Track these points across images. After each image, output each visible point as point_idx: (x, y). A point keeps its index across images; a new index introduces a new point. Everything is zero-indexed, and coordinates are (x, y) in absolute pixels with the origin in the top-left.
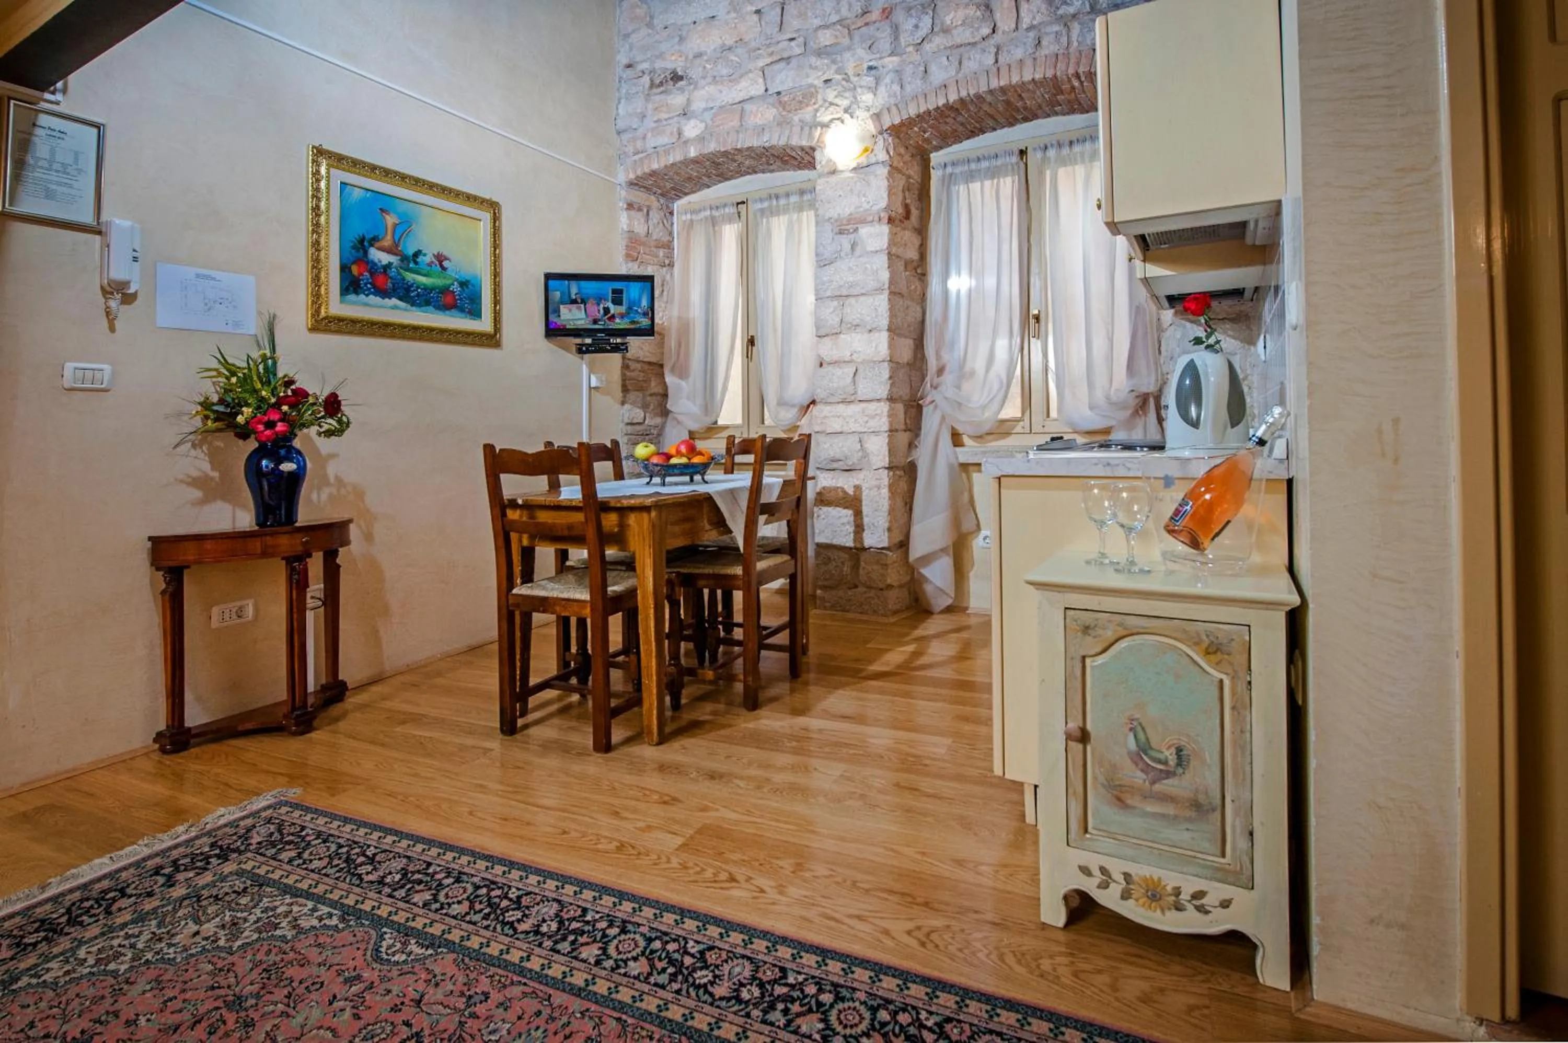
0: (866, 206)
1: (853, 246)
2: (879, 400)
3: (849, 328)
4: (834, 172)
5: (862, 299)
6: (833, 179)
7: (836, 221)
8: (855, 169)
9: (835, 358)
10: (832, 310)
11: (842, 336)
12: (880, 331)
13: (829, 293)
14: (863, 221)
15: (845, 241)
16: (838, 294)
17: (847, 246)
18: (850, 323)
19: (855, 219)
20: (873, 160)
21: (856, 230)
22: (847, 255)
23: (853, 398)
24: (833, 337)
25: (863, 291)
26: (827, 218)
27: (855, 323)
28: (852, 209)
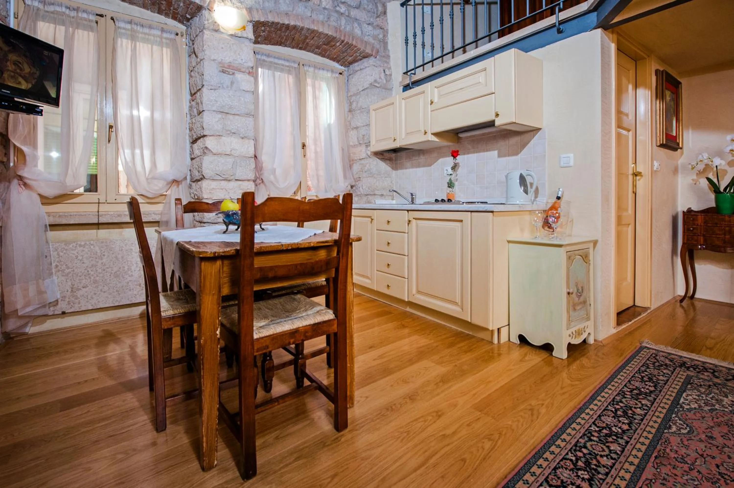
0: (240, 61)
1: (232, 83)
2: (249, 180)
3: (229, 134)
4: (217, 31)
5: (237, 117)
6: (216, 35)
7: (220, 63)
8: (232, 35)
9: (220, 151)
10: (217, 120)
11: (223, 138)
12: (249, 139)
13: (214, 108)
14: (240, 71)
15: (227, 79)
16: (222, 110)
17: (228, 83)
18: (230, 131)
19: (233, 66)
20: (245, 35)
21: (233, 74)
22: (227, 87)
23: (232, 177)
24: (217, 137)
25: (238, 113)
26: (212, 58)
27: (233, 131)
28: (231, 60)
